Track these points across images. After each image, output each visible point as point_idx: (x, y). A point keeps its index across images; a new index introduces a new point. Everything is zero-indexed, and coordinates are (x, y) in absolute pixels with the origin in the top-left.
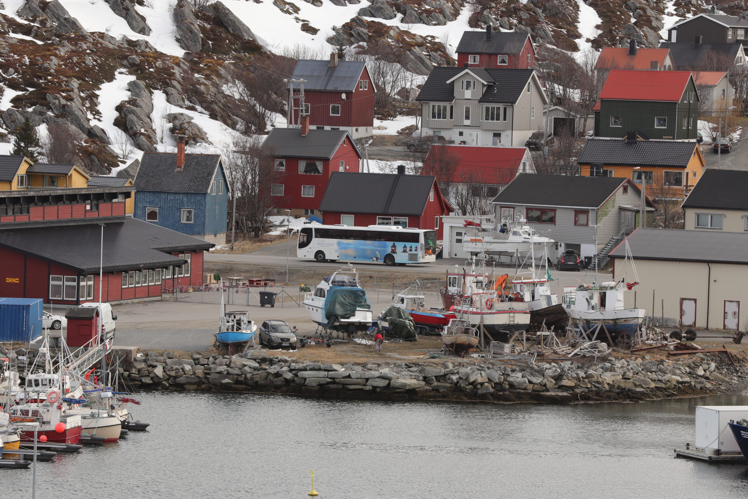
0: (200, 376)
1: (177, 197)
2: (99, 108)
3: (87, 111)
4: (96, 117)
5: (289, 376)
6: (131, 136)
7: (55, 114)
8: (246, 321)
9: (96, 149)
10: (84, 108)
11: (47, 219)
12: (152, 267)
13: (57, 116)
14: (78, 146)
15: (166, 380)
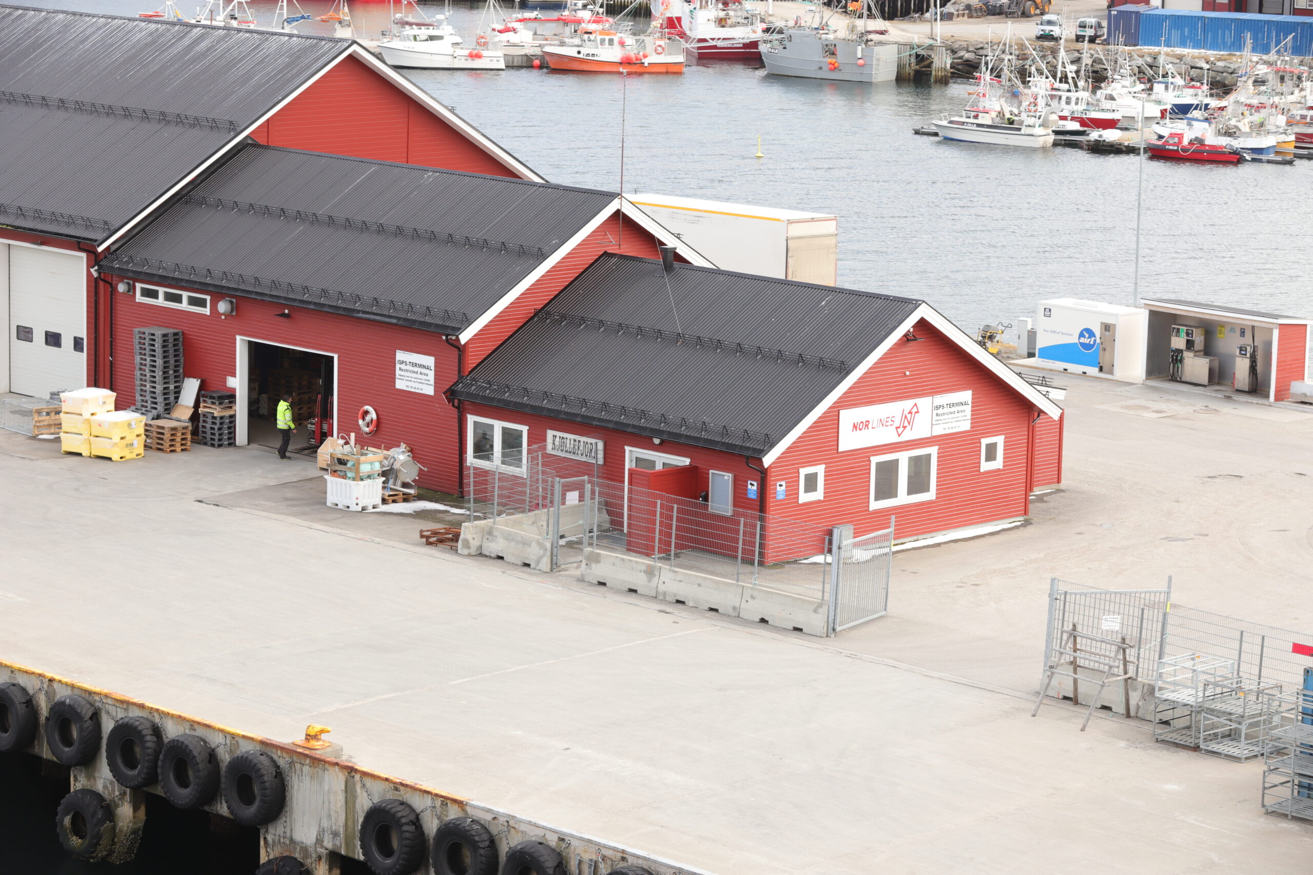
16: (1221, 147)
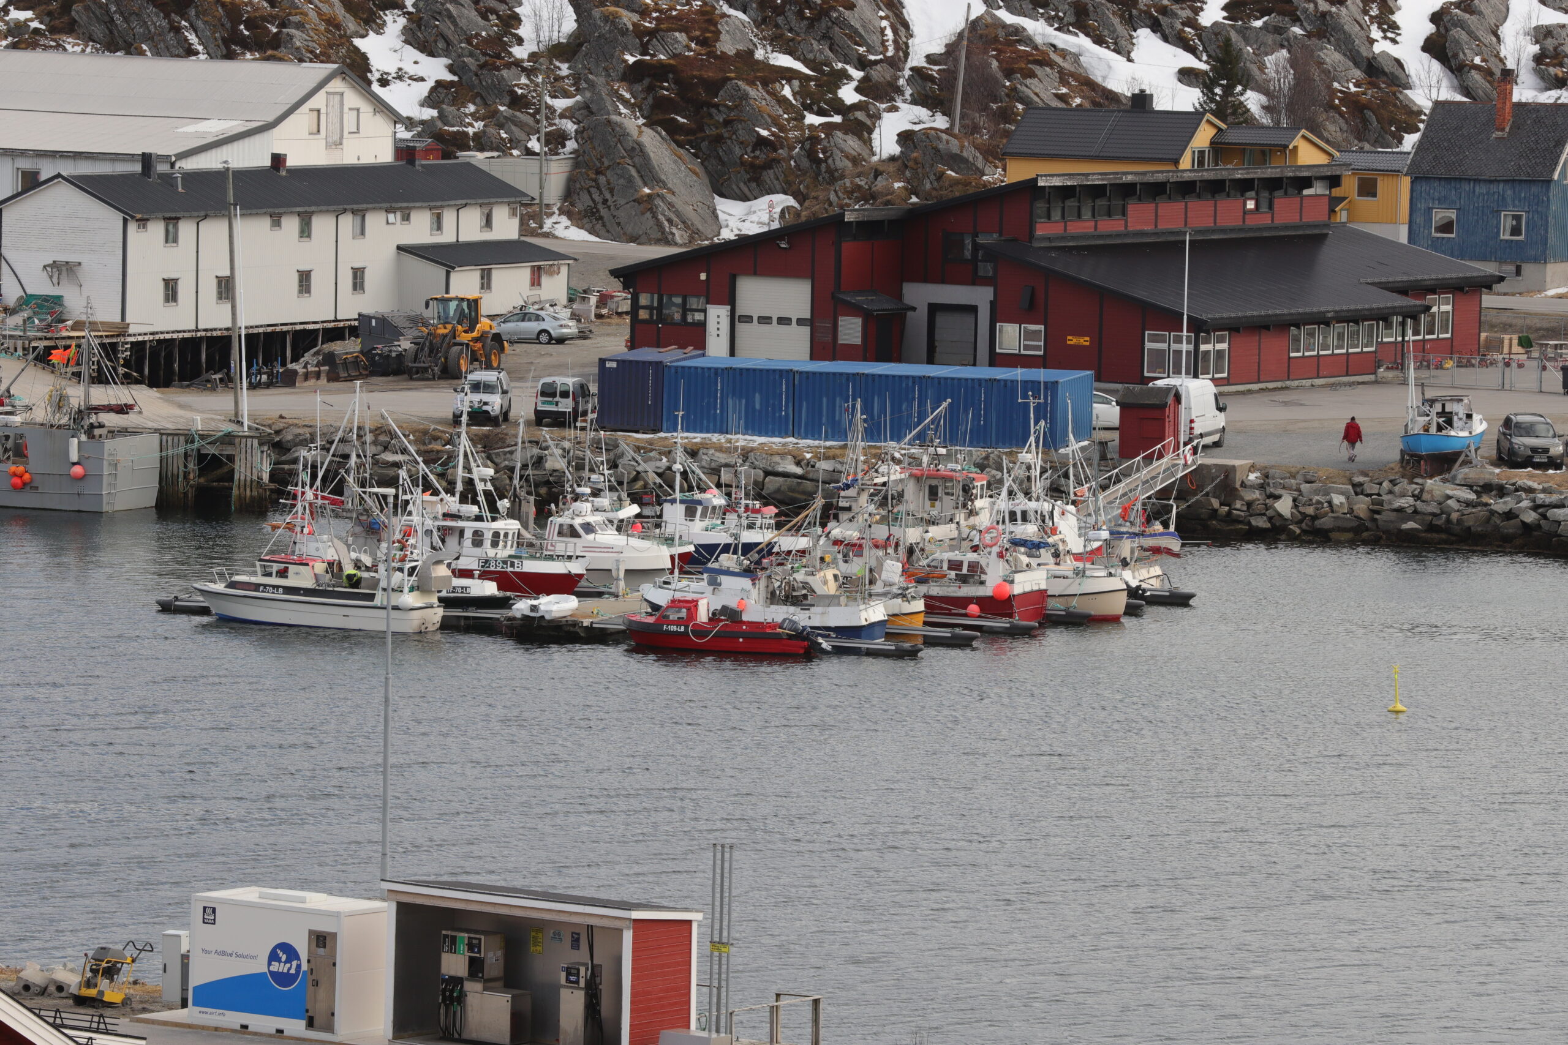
0: (1362, 516)
1: (1493, 188)
2: (1397, 17)
3: (1372, 23)
4: (1389, 35)
5: (1530, 517)
6: (1452, 71)
7: (1305, 29)
8: (1462, 415)
9: (1376, 99)
10: (1367, 18)
11: (1162, 227)
12: (1354, 318)
13: (1309, 35)
14: (1341, 92)
15: (1297, 523)
16: (773, 625)
